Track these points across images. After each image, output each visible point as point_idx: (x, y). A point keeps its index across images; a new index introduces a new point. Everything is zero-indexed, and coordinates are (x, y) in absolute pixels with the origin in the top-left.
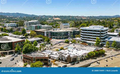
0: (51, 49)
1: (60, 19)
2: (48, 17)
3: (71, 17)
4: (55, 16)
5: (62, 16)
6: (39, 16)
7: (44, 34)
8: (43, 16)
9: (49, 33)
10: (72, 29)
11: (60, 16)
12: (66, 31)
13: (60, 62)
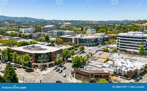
0: (96, 60)
1: (70, 24)
2: (58, 21)
3: (82, 21)
4: (65, 20)
5: (73, 21)
6: (49, 20)
7: (72, 41)
8: (52, 20)
9: (77, 40)
10: (101, 35)
11: (71, 21)
12: (96, 37)
13: (118, 77)
